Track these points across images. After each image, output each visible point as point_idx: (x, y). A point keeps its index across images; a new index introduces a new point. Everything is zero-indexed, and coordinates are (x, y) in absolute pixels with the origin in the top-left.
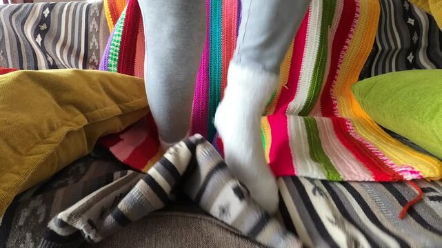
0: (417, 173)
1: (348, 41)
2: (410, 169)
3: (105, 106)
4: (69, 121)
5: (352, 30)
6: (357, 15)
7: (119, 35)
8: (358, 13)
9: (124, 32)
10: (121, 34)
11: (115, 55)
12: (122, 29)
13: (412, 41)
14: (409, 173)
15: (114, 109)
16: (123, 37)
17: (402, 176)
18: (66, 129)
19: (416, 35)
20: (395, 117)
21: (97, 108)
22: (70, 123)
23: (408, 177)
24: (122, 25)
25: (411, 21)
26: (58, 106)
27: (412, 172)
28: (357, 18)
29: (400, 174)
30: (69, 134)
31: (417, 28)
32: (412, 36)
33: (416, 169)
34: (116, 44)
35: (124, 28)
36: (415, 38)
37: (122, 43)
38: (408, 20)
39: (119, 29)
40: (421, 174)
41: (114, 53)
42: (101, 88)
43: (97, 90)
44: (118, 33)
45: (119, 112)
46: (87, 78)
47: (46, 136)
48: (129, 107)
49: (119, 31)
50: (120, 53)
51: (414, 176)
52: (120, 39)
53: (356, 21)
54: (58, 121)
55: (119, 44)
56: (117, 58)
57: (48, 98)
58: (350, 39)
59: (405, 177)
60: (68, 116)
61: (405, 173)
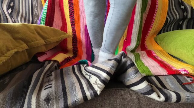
0: (187, 71)
1: (154, 17)
2: (184, 70)
3: (37, 40)
4: (18, 47)
5: (155, 12)
6: (157, 6)
7: (46, 9)
8: (158, 5)
9: (48, 8)
10: (47, 9)
11: (44, 19)
12: (47, 7)
13: (184, 15)
14: (183, 71)
15: (42, 41)
16: (48, 10)
17: (180, 72)
18: (15, 51)
19: (185, 13)
20: (175, 49)
21: (32, 41)
22: (19, 48)
23: (183, 72)
24: (47, 5)
25: (182, 7)
26: (13, 40)
27: (185, 71)
28: (157, 7)
29: (180, 71)
30: (16, 53)
31: (186, 10)
32: (184, 13)
33: (187, 70)
34: (44, 13)
35: (48, 6)
36: (185, 14)
37: (47, 13)
38: (181, 7)
39: (46, 7)
40: (188, 72)
41: (44, 18)
42: (35, 32)
43: (33, 33)
44: (45, 8)
45: (44, 43)
46: (28, 27)
47: (4, 53)
48: (49, 41)
49: (46, 8)
50: (46, 18)
51: (186, 72)
52: (46, 11)
53: (157, 8)
54: (12, 46)
55: (46, 14)
56: (45, 20)
57: (8, 36)
58: (155, 16)
59: (181, 73)
60: (18, 44)
61: (182, 71)
